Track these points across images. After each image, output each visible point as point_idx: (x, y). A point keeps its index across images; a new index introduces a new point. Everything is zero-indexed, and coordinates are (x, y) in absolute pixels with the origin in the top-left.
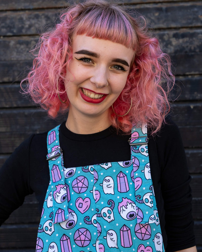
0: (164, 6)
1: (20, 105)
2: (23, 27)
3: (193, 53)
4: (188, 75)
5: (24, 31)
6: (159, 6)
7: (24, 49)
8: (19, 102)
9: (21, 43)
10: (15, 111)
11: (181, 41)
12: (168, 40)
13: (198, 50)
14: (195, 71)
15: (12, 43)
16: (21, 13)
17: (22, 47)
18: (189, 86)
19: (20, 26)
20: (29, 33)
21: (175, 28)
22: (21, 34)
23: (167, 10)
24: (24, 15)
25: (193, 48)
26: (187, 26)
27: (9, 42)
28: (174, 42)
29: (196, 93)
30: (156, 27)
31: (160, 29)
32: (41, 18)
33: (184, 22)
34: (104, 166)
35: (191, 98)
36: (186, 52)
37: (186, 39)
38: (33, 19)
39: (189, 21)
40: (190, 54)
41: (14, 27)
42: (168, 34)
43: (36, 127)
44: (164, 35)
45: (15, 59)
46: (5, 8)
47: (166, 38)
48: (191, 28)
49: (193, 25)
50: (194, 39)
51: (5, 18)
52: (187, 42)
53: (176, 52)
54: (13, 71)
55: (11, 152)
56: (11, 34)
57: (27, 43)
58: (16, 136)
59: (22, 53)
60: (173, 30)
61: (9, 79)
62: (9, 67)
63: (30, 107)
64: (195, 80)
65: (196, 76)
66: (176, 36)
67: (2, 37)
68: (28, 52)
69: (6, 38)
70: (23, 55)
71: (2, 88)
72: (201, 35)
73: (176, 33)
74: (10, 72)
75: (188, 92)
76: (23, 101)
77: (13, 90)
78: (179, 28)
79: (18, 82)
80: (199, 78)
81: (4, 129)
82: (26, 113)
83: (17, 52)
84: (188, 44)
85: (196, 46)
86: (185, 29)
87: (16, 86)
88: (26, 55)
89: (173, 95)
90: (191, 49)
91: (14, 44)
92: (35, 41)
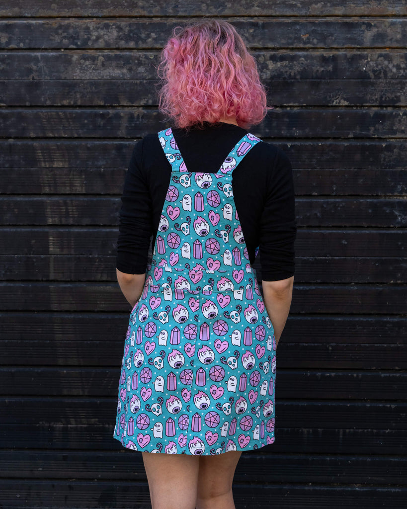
0: (260, 21)
1: (82, 136)
2: (89, 39)
3: (293, 80)
4: (286, 107)
5: (90, 43)
6: (254, 20)
7: (89, 66)
8: (81, 131)
9: (85, 58)
10: (75, 143)
11: (279, 64)
12: (264, 63)
13: (298, 77)
14: (294, 103)
15: (75, 58)
16: (88, 21)
17: (87, 63)
18: (286, 120)
19: (86, 37)
20: (96, 46)
21: (273, 49)
22: (86, 47)
23: (264, 26)
24: (91, 24)
25: (292, 74)
26: (286, 46)
27: (72, 56)
28: (271, 65)
29: (294, 129)
32: (112, 29)
33: (283, 41)
35: (288, 135)
36: (285, 78)
37: (285, 63)
38: (102, 29)
39: (290, 41)
40: (289, 81)
41: (78, 39)
42: (264, 55)
43: (101, 163)
45: (78, 78)
46: (67, 15)
48: (292, 49)
49: (294, 46)
50: (295, 62)
51: (68, 27)
52: (286, 66)
53: (272, 78)
54: (75, 93)
55: (68, 193)
56: (74, 47)
57: (94, 59)
58: (75, 173)
59: (87, 70)
60: (270, 51)
61: (70, 103)
62: (70, 86)
63: (94, 138)
64: (295, 113)
65: (295, 108)
66: (273, 58)
67: (62, 50)
68: (93, 69)
69: (68, 51)
70: (88, 73)
71: (60, 113)
72: (303, 59)
73: (274, 55)
74: (71, 94)
75: (285, 128)
76: (85, 130)
77: (74, 115)
78: (278, 49)
79: (80, 107)
80: (299, 111)
81: (61, 165)
82: (89, 146)
83: (81, 69)
84: (288, 69)
85: (296, 72)
86: (284, 51)
87: (78, 111)
88: (91, 73)
89: (267, 131)
90: (290, 74)
91: (77, 60)
92: (103, 56)
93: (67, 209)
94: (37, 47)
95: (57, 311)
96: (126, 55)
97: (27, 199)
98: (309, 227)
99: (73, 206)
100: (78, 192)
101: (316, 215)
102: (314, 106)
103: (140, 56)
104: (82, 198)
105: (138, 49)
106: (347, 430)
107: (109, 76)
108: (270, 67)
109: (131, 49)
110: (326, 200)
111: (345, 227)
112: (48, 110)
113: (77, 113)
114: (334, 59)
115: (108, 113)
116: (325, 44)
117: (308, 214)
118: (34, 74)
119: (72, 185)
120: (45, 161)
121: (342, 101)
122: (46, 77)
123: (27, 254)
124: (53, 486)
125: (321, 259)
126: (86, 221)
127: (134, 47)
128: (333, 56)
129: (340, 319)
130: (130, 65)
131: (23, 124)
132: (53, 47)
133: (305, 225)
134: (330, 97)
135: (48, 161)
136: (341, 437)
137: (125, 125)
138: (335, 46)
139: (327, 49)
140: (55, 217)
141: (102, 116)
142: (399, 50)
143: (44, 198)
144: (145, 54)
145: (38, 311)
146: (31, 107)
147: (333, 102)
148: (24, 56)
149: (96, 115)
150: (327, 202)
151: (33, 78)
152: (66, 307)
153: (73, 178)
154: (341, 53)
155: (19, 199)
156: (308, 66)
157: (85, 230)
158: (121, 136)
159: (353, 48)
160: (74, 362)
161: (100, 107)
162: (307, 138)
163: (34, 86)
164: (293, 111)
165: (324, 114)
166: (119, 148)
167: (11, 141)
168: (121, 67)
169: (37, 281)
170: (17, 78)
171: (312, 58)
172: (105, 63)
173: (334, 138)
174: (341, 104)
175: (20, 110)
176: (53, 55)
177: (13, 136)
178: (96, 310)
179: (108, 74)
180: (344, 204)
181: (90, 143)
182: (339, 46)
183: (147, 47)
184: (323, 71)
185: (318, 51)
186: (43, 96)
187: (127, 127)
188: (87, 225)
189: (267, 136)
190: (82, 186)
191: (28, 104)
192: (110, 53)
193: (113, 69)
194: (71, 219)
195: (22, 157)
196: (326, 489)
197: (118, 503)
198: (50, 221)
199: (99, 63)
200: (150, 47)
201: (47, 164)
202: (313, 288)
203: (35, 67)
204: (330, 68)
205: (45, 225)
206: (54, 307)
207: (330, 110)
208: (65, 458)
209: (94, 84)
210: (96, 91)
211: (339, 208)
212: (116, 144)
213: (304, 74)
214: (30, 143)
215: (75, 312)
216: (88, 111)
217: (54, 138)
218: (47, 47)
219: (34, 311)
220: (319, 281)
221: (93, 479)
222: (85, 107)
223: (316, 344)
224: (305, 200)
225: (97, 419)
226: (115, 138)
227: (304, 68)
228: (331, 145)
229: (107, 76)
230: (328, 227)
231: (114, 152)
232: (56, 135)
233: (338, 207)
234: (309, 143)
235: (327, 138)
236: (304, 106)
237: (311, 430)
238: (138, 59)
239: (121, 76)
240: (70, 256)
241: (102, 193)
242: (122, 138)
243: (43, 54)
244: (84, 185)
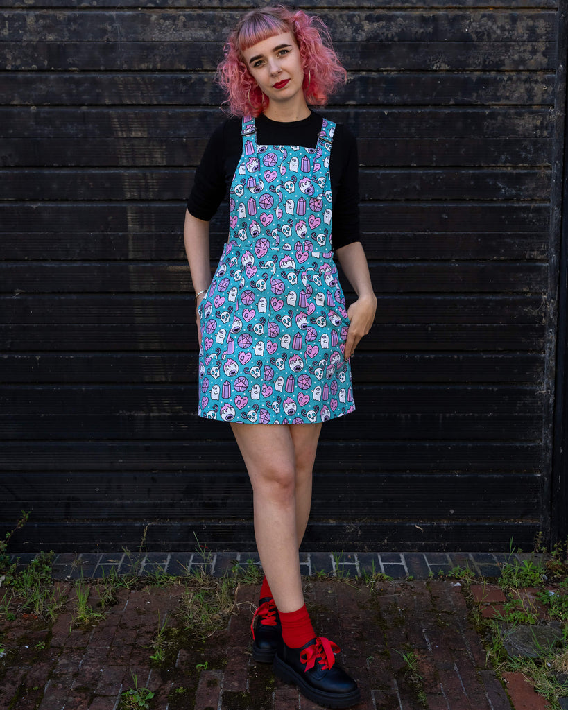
1: (162, 103)
3: (390, 43)
4: (383, 71)
7: (169, 27)
8: (161, 98)
9: (165, 18)
10: (155, 110)
11: (375, 25)
12: (359, 24)
13: (396, 39)
14: (392, 67)
15: (154, 17)
17: (167, 23)
18: (383, 85)
20: (177, 5)
21: (369, 8)
22: (166, 5)
25: (390, 36)
26: (383, 5)
27: (150, 16)
28: (367, 26)
29: (392, 95)
30: (343, 5)
31: (348, 8)
34: (293, 148)
35: (385, 102)
36: (381, 40)
37: (381, 24)
40: (386, 43)
42: (359, 15)
44: (354, 16)
45: (157, 39)
47: (356, 20)
48: (389, 9)
49: (392, 5)
50: (392, 23)
52: (383, 27)
53: (368, 39)
54: (154, 56)
55: (148, 164)
56: (153, 6)
57: (174, 19)
58: (155, 143)
59: (167, 31)
60: (365, 11)
61: (148, 67)
62: (148, 49)
63: (175, 105)
64: (392, 77)
65: (393, 73)
66: (369, 18)
67: (140, 9)
68: (174, 30)
69: (145, 10)
70: (168, 34)
71: (138, 78)
72: (401, 19)
73: (370, 15)
74: (150, 57)
75: (381, 94)
76: (165, 97)
77: (153, 80)
78: (374, 8)
79: (160, 71)
80: (396, 76)
81: (139, 134)
82: (170, 114)
83: (160, 30)
84: (385, 30)
85: (394, 33)
86: (381, 10)
87: (158, 75)
88: (171, 34)
89: (363, 97)
90: (387, 37)
91: (156, 19)
92: (184, 16)
93: (146, 182)
94: (111, 5)
95: (137, 293)
96: (210, 14)
97: (103, 172)
98: (407, 200)
99: (153, 180)
100: (158, 164)
101: (415, 187)
102: (413, 71)
103: (224, 16)
104: (163, 171)
105: (222, 8)
106: (448, 415)
107: (192, 37)
108: (366, 28)
109: (214, 8)
110: (426, 171)
111: (446, 200)
112: (124, 75)
113: (155, 78)
114: (435, 19)
115: (191, 79)
116: (425, 3)
117: (407, 187)
118: (108, 36)
119: (151, 157)
120: (122, 131)
121: (443, 65)
122: (122, 40)
123: (103, 231)
124: (135, 478)
125: (420, 235)
126: (167, 195)
127: (219, 5)
128: (434, 16)
129: (440, 298)
130: (214, 26)
131: (97, 91)
132: (130, 5)
133: (403, 199)
134: (430, 60)
135: (124, 131)
136: (441, 421)
137: (209, 91)
138: (435, 5)
139: (426, 8)
140: (133, 191)
141: (185, 81)
142: (504, 10)
143: (122, 171)
144: (231, 15)
145: (116, 293)
146: (106, 71)
147: (433, 66)
148: (97, 16)
149: (178, 80)
150: (427, 173)
151: (108, 40)
152: (147, 288)
153: (153, 149)
154: (441, 13)
155: (94, 172)
156: (406, 27)
157: (166, 205)
158: (205, 103)
159: (455, 8)
160: (155, 346)
161: (181, 71)
162: (405, 105)
163: (109, 48)
164: (390, 76)
165: (424, 79)
166: (203, 117)
167: (84, 108)
168: (203, 28)
169: (116, 260)
170: (91, 40)
171: (410, 18)
172: (187, 24)
173: (435, 105)
174: (442, 68)
175: (94, 75)
176: (129, 15)
177: (86, 104)
178: (179, 291)
179: (190, 35)
180: (444, 176)
181: (171, 111)
182: (440, 6)
183: (233, 5)
184: (422, 32)
185: (417, 11)
186: (119, 60)
187: (211, 93)
188: (169, 200)
189: (363, 103)
190: (162, 158)
191: (102, 68)
192: (191, 13)
193: (196, 30)
194: (151, 193)
195: (97, 126)
196: (424, 476)
197: (204, 495)
198: (128, 196)
199: (180, 24)
200: (236, 5)
201: (124, 133)
202: (412, 265)
203: (109, 28)
204: (430, 29)
205: (123, 200)
206: (135, 288)
207: (430, 75)
208: (147, 449)
209: (175, 46)
210: (178, 53)
211: (439, 180)
212: (199, 112)
213: (403, 36)
214: (105, 110)
215: (156, 293)
216: (168, 75)
217: (132, 105)
218: (122, 6)
219: (111, 293)
220: (418, 258)
221: (177, 471)
222: (165, 71)
223: (415, 325)
224: (403, 172)
225: (181, 407)
226: (198, 105)
227: (403, 29)
228: (430, 113)
229: (189, 37)
230: (427, 201)
231: (197, 120)
232: (134, 103)
233: (439, 178)
234: (407, 111)
235: (426, 105)
236: (403, 71)
237: (409, 415)
238: (222, 19)
239: (205, 37)
240: (150, 233)
241: (184, 165)
242: (206, 106)
243: (118, 13)
244: (164, 156)
